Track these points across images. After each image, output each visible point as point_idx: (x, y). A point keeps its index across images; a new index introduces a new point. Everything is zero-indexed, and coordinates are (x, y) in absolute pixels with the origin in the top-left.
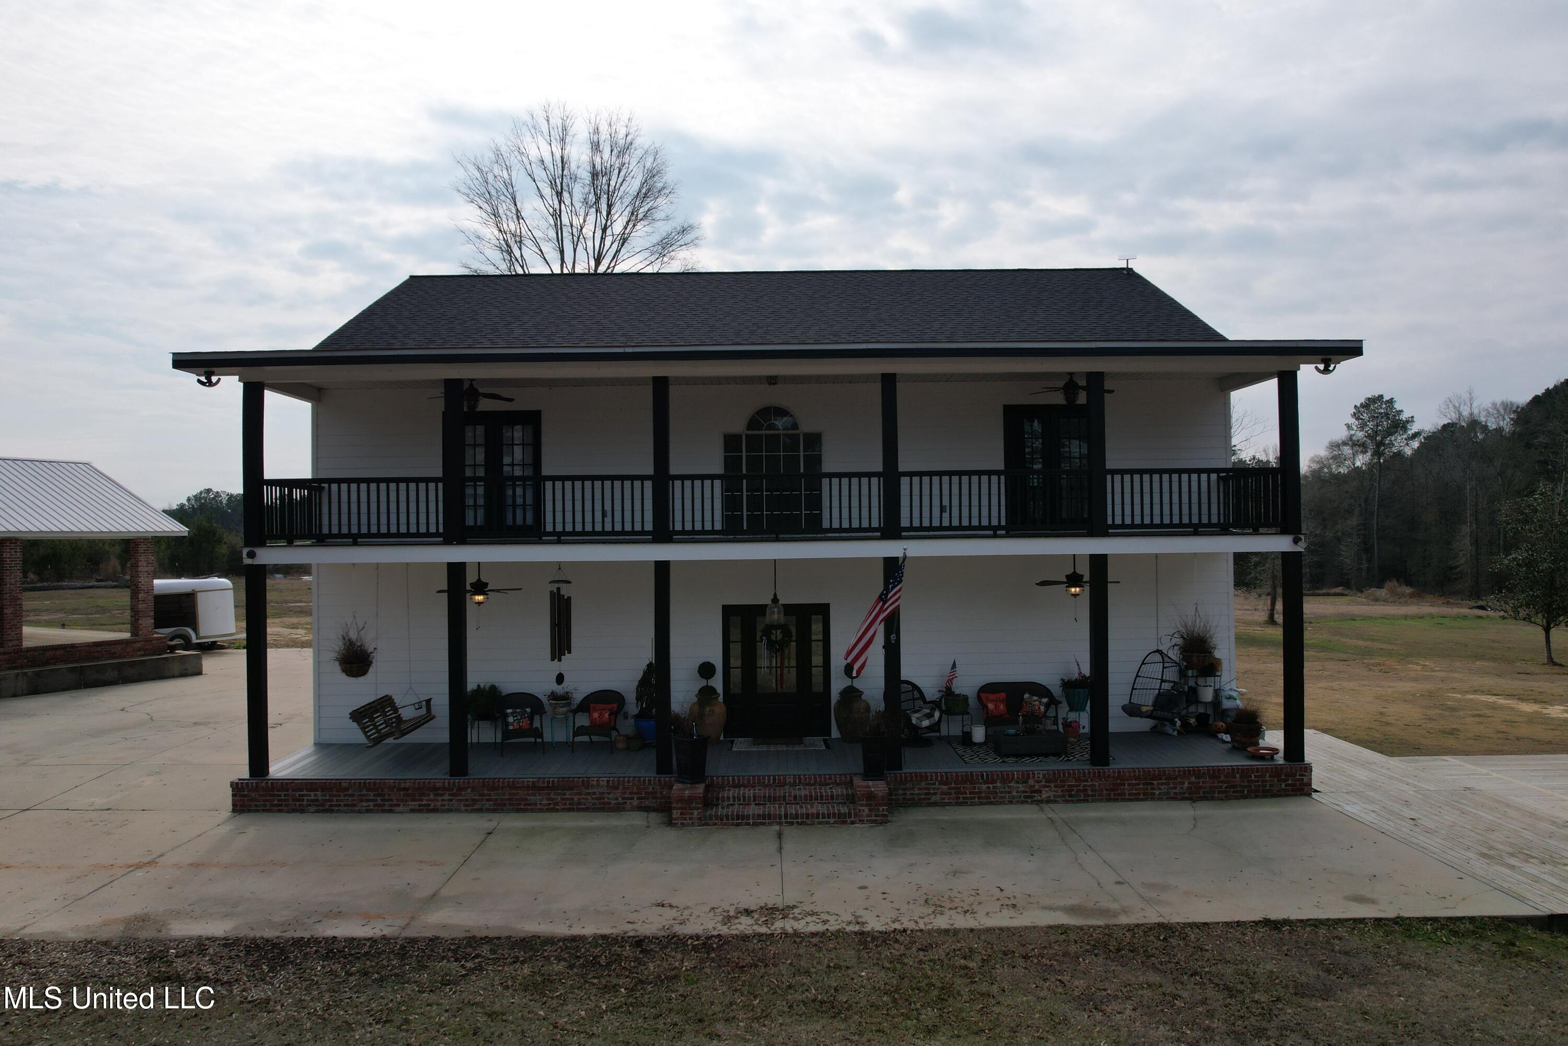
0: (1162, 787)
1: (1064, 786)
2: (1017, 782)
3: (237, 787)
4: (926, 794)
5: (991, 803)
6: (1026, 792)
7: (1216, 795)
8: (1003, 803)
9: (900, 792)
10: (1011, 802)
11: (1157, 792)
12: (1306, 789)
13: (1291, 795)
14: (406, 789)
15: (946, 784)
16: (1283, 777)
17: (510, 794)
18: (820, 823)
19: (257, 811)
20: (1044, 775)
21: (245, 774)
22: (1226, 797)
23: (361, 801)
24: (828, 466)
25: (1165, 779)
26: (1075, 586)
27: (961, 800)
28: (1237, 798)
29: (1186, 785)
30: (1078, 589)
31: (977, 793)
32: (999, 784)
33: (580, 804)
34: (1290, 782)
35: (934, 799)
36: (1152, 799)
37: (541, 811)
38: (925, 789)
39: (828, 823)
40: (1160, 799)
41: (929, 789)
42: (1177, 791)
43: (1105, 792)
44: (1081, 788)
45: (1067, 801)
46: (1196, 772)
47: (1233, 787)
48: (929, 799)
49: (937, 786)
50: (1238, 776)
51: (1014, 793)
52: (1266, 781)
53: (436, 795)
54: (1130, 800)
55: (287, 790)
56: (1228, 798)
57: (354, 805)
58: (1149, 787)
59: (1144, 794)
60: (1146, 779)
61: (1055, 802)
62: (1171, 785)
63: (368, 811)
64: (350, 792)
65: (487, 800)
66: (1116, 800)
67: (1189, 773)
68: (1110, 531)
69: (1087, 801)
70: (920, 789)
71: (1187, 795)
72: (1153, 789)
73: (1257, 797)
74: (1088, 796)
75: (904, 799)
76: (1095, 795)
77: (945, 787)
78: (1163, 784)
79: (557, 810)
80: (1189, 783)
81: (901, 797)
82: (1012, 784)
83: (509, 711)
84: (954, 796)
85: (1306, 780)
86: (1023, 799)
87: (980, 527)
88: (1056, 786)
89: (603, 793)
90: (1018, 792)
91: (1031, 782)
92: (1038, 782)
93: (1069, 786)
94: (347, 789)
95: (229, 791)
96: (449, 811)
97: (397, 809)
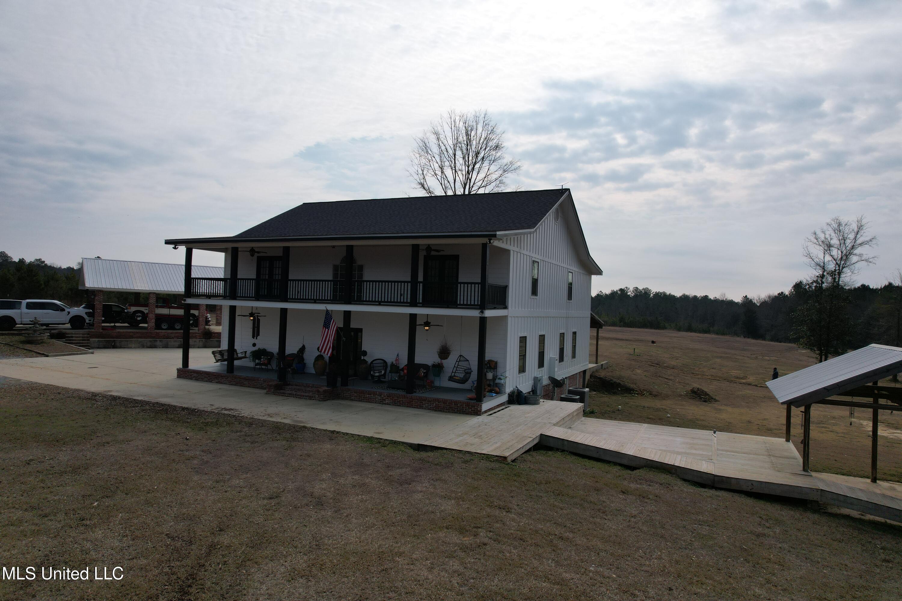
0: (426, 404)
1: (393, 399)
2: (378, 396)
3: (178, 370)
4: (350, 396)
5: (369, 402)
6: (381, 399)
7: (445, 410)
8: (373, 403)
9: (342, 394)
10: (376, 403)
11: (424, 406)
12: (479, 413)
13: (473, 415)
14: (215, 376)
15: (356, 393)
16: (470, 407)
17: (239, 380)
18: (304, 398)
19: (182, 378)
20: (386, 394)
21: (181, 366)
22: (449, 411)
23: (205, 378)
24: (365, 278)
25: (427, 401)
26: (427, 327)
27: (360, 400)
28: (452, 412)
29: (434, 405)
30: (428, 328)
31: (365, 398)
32: (372, 395)
33: (256, 386)
34: (473, 409)
35: (353, 398)
36: (422, 408)
37: (247, 387)
38: (349, 394)
39: (307, 399)
40: (425, 409)
41: (351, 394)
42: (431, 406)
43: (406, 403)
44: (398, 401)
45: (393, 405)
46: (438, 400)
47: (451, 408)
48: (351, 398)
49: (353, 394)
50: (453, 404)
51: (377, 400)
52: (464, 407)
53: (222, 378)
54: (415, 408)
55: (189, 372)
56: (449, 412)
57: (203, 379)
58: (422, 404)
59: (420, 406)
60: (420, 400)
61: (390, 404)
62: (429, 404)
63: (206, 381)
64: (202, 375)
65: (234, 382)
66: (410, 407)
67: (435, 400)
68: (418, 305)
69: (400, 406)
70: (348, 394)
71: (435, 409)
72: (423, 405)
73: (460, 413)
74: (401, 404)
75: (343, 397)
76: (403, 404)
77: (356, 394)
78: (426, 403)
79: (250, 387)
80: (436, 404)
81: (342, 396)
82: (377, 396)
83: (262, 357)
84: (358, 398)
85: (479, 409)
86: (379, 402)
87: (375, 301)
88: (390, 399)
89: (262, 383)
90: (378, 399)
91: (382, 396)
92: (385, 396)
93: (395, 399)
94: (202, 374)
95: (176, 371)
96: (225, 384)
97: (212, 381)
